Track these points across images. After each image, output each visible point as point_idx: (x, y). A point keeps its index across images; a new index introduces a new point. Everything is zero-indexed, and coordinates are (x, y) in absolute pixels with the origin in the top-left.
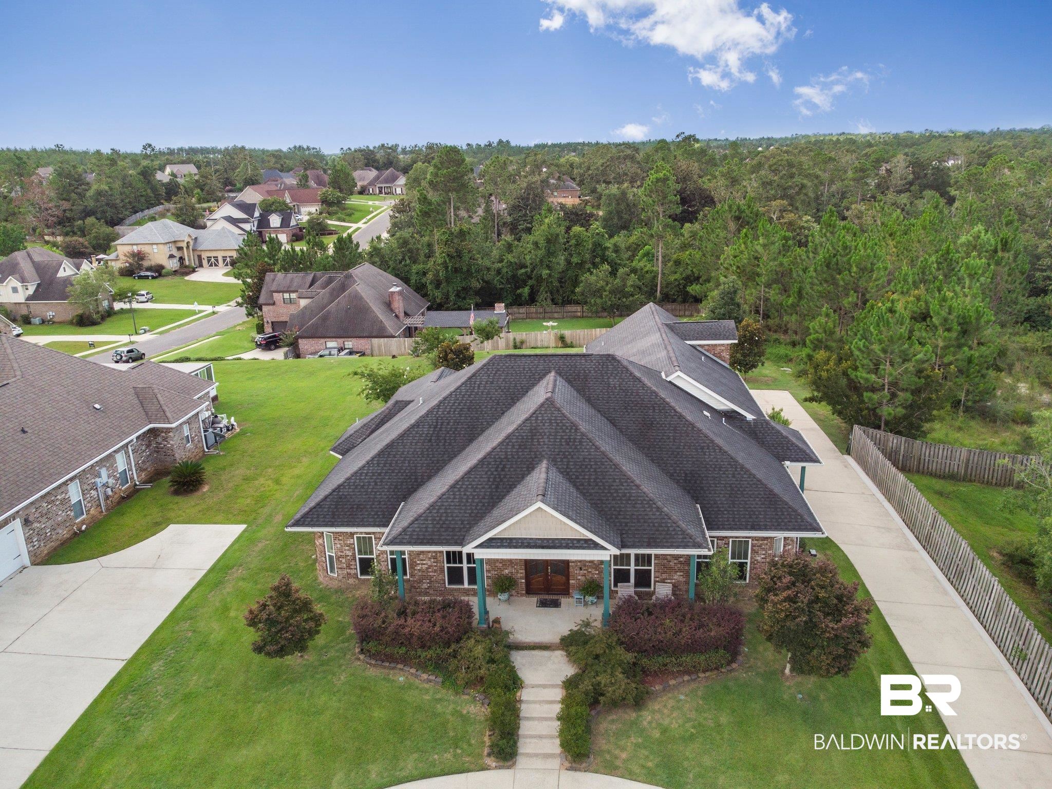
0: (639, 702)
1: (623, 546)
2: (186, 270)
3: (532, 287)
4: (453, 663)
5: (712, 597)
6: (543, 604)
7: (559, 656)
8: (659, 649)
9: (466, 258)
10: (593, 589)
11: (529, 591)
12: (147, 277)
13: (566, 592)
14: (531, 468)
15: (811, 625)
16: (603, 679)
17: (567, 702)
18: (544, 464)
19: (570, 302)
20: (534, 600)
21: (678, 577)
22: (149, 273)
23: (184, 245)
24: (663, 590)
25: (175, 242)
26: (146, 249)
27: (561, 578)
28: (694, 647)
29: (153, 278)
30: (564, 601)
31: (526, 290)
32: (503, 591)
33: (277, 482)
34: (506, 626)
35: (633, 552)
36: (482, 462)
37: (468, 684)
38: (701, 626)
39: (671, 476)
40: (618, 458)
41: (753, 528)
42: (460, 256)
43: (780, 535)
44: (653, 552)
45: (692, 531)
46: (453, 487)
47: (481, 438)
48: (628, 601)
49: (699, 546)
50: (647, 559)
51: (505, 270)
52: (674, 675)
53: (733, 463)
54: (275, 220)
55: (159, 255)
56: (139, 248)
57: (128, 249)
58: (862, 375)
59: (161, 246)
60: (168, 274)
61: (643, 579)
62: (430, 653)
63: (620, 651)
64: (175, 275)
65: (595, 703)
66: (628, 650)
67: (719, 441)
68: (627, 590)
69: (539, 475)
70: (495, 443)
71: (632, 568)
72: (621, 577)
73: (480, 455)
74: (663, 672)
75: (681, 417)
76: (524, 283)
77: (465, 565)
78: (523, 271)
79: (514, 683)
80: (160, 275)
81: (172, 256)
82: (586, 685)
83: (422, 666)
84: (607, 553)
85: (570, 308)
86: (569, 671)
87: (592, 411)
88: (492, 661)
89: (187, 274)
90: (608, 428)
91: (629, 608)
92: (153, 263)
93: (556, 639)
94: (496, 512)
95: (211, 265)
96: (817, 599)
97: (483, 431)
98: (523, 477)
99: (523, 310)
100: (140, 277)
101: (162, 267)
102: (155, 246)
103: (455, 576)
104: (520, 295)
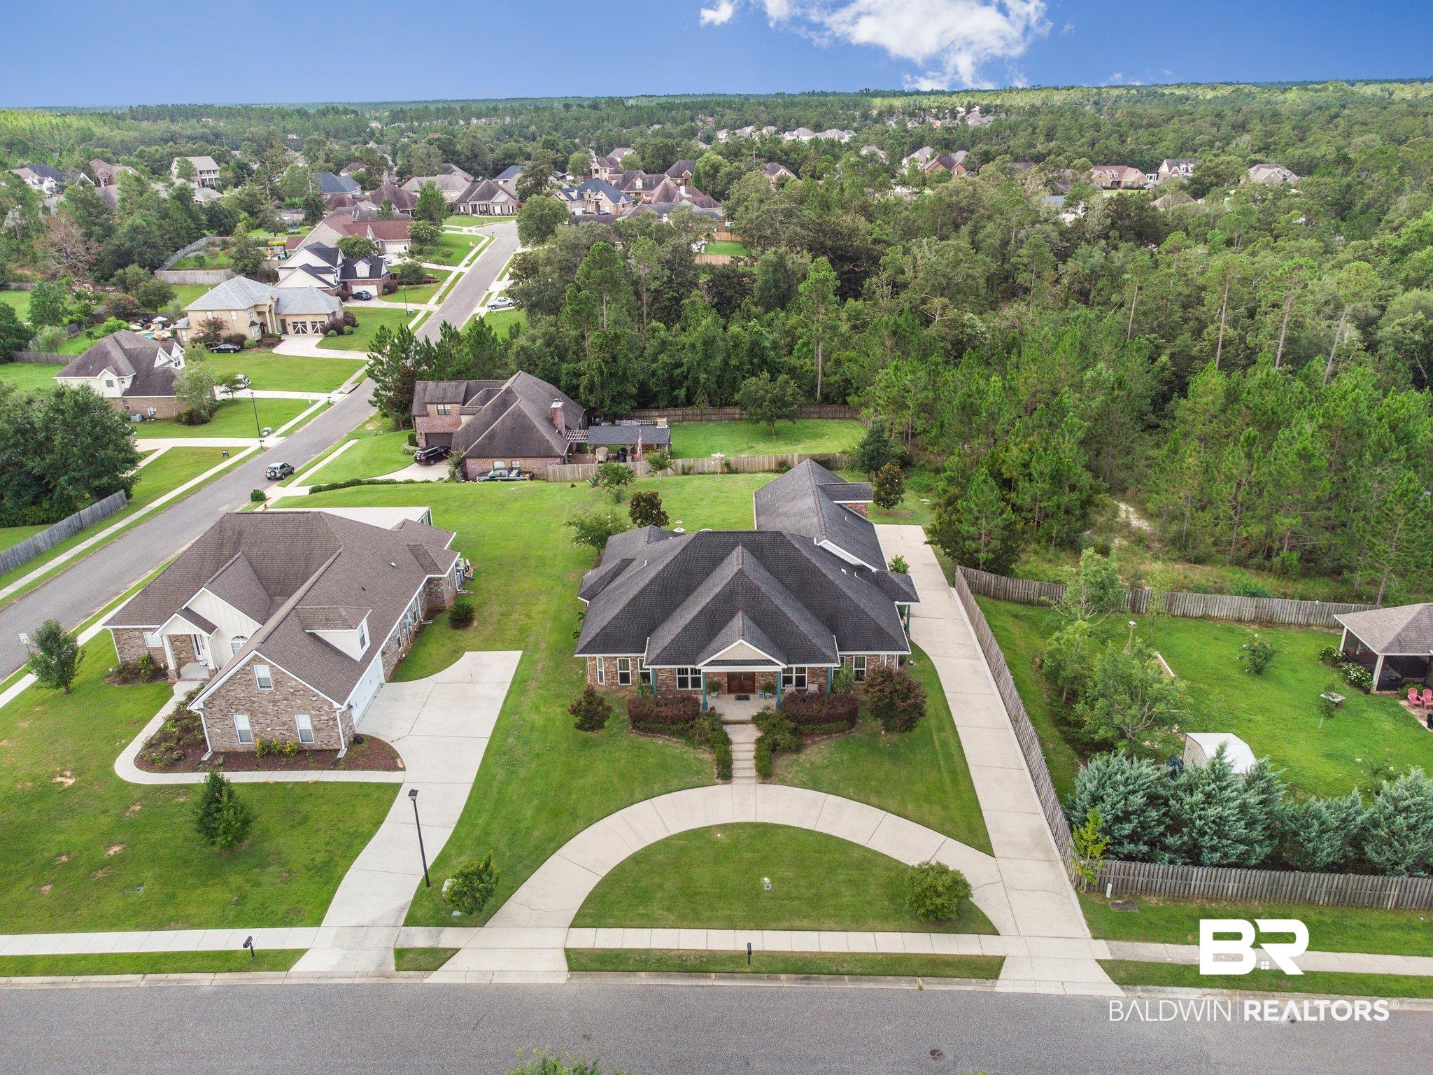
0: (798, 749)
1: (789, 662)
2: (270, 340)
3: (688, 389)
4: (691, 732)
5: (840, 691)
6: (739, 698)
7: (752, 727)
8: (809, 720)
9: (622, 361)
10: (770, 688)
11: (730, 691)
12: (228, 351)
13: (753, 691)
14: (732, 617)
15: (891, 704)
16: (778, 737)
17: (758, 750)
18: (740, 614)
19: (727, 404)
20: (733, 696)
21: (821, 680)
22: (229, 346)
23: (266, 309)
24: (812, 688)
25: (256, 306)
26: (223, 316)
27: (750, 683)
28: (829, 719)
29: (235, 351)
30: (751, 696)
31: (682, 393)
32: (714, 690)
33: (528, 616)
34: (718, 711)
35: (794, 666)
36: (701, 613)
37: (701, 743)
38: (833, 707)
39: (818, 617)
40: (786, 609)
41: (868, 649)
42: (614, 359)
43: (884, 653)
44: (806, 666)
45: (828, 653)
46: (684, 629)
47: (695, 594)
48: (792, 694)
49: (833, 662)
50: (803, 670)
51: (660, 372)
52: (818, 735)
53: (857, 608)
54: (362, 269)
55: (239, 324)
56: (215, 315)
57: (201, 317)
58: (965, 528)
59: (241, 313)
60: (251, 347)
61: (801, 681)
62: (678, 727)
63: (787, 722)
64: (259, 346)
65: (774, 750)
66: (792, 721)
67: (850, 593)
68: (791, 688)
69: (738, 621)
70: (708, 600)
71: (794, 675)
72: (787, 680)
73: (699, 608)
74: (812, 734)
75: (825, 576)
76: (680, 385)
77: (689, 676)
78: (678, 371)
79: (728, 742)
80: (243, 348)
81: (253, 324)
82: (769, 740)
83: (673, 734)
84: (780, 667)
85: (727, 410)
86: (759, 734)
87: (768, 574)
88: (714, 730)
89: (273, 345)
90: (778, 586)
91: (792, 698)
92: (232, 332)
93: (749, 718)
94: (713, 645)
95: (298, 332)
96: (896, 691)
97: (695, 588)
98: (727, 622)
99: (679, 412)
100: (220, 351)
101: (243, 338)
102: (233, 313)
103: (683, 683)
104: (676, 398)
